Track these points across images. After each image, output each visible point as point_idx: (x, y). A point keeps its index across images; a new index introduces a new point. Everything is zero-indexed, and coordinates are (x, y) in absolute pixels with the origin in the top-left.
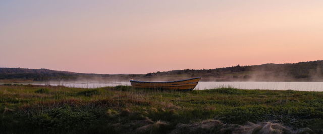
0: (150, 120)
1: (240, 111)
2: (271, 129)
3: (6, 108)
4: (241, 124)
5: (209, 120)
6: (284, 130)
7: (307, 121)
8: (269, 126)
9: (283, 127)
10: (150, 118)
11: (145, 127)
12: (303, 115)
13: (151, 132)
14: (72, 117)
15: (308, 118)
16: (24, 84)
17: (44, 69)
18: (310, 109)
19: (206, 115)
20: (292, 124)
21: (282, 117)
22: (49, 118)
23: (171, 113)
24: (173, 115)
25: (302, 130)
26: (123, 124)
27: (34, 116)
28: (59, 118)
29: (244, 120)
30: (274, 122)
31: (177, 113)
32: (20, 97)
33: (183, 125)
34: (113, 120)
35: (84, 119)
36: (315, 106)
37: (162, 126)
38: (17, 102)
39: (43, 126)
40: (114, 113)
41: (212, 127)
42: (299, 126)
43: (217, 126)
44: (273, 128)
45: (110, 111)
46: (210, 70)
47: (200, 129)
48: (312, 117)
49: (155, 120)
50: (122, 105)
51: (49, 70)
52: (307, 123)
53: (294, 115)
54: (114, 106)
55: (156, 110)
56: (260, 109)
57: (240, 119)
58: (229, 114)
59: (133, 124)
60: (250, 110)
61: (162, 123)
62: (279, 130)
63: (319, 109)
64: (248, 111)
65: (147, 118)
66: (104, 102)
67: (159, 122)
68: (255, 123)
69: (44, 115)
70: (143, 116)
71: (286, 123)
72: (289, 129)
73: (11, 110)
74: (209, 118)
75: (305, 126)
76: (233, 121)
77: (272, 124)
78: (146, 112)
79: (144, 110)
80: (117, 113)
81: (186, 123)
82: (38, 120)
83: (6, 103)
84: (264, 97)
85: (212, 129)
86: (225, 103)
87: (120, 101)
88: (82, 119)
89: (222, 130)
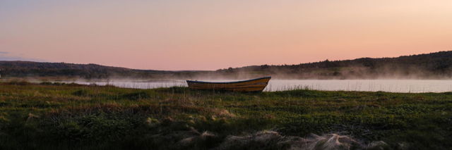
0: (196, 131)
1: (303, 120)
2: (337, 142)
3: (30, 114)
4: (302, 136)
5: (265, 131)
6: (353, 143)
7: (382, 133)
8: (335, 139)
9: (352, 140)
10: (195, 128)
11: (189, 139)
12: (379, 125)
13: (195, 145)
14: (104, 126)
15: (385, 128)
16: (66, 83)
17: (93, 65)
18: (388, 118)
19: (263, 124)
20: (364, 137)
21: (353, 127)
22: (78, 128)
23: (222, 122)
24: (224, 124)
25: (374, 144)
26: (164, 135)
27: (62, 125)
28: (89, 127)
29: (307, 131)
30: (342, 134)
31: (229, 123)
32: (52, 100)
33: (234, 137)
34: (153, 130)
35: (120, 129)
36: (397, 113)
37: (208, 138)
38: (47, 106)
39: (71, 137)
40: (154, 122)
41: (267, 140)
42: (373, 139)
43: (274, 140)
44: (340, 141)
45: (149, 120)
46: (293, 65)
47: (253, 141)
48: (390, 127)
49: (201, 131)
50: (165, 111)
51: (99, 66)
52: (382, 136)
53: (368, 125)
54: (156, 113)
55: (205, 118)
56: (327, 118)
57: (302, 130)
58: (290, 124)
59: (176, 135)
60: (315, 119)
61: (209, 135)
62: (346, 144)
63: (400, 118)
64: (313, 120)
65: (192, 128)
66: (145, 108)
67: (205, 133)
68: (320, 135)
69: (73, 123)
70: (187, 126)
71: (357, 135)
72: (360, 142)
73: (37, 116)
74: (266, 129)
75: (379, 139)
76: (292, 132)
77: (339, 136)
78: (192, 121)
79: (190, 119)
80: (158, 122)
81: (237, 135)
82: (65, 128)
83: (33, 108)
84: (343, 101)
85: (268, 142)
86: (291, 110)
87: (165, 107)
88: (117, 129)
89: (278, 143)
